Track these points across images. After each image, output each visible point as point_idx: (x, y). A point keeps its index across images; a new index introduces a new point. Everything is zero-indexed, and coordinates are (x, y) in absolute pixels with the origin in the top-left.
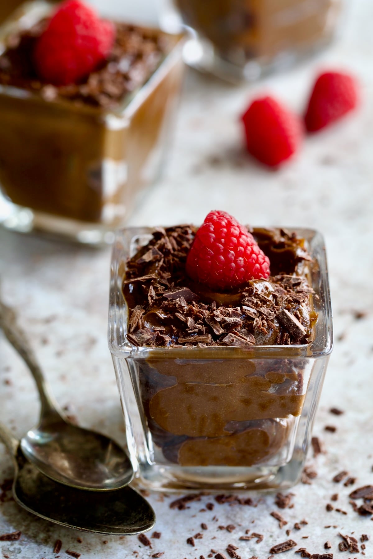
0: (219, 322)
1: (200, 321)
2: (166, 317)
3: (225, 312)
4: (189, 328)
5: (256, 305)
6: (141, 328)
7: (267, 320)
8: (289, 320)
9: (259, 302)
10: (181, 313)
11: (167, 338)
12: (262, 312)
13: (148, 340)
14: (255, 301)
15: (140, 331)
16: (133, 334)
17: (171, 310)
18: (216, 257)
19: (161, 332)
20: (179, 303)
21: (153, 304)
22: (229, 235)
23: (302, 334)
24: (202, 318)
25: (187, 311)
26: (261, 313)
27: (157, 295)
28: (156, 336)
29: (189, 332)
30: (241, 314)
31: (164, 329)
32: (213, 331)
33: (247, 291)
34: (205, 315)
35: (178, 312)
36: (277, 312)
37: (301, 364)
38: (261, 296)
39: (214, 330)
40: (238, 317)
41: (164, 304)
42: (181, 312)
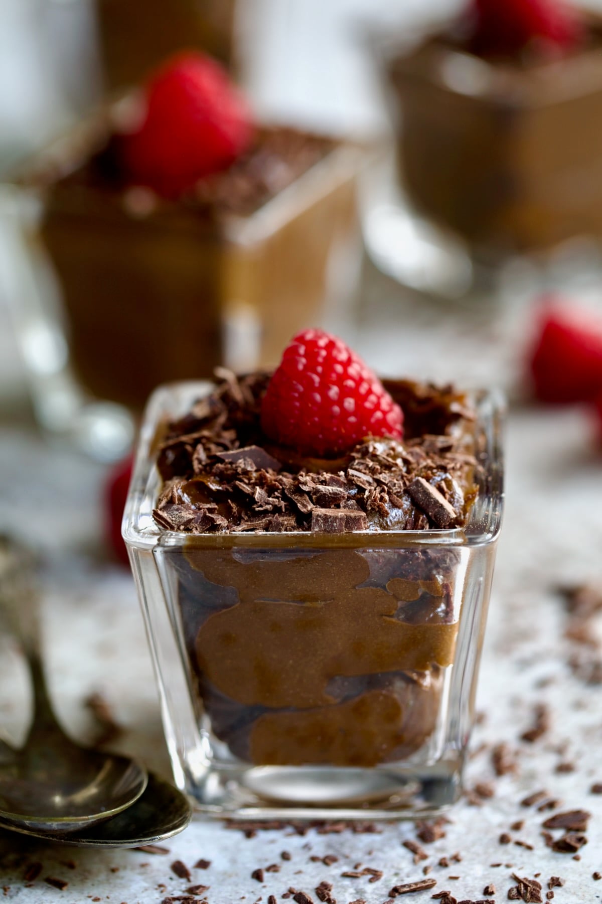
0: (308, 493)
1: (276, 493)
2: (220, 488)
3: (318, 478)
4: (257, 503)
5: (373, 471)
6: (177, 502)
7: (389, 493)
8: (427, 494)
9: (378, 467)
10: (245, 483)
11: (221, 521)
12: (382, 479)
13: (190, 521)
14: (371, 464)
15: (175, 507)
16: (163, 511)
17: (230, 477)
18: (306, 396)
19: (211, 511)
20: (242, 466)
21: (201, 470)
22: (331, 360)
23: (448, 516)
24: (279, 489)
25: (256, 479)
26: (379, 483)
27: (209, 457)
28: (202, 515)
29: (257, 509)
30: (345, 482)
31: (216, 507)
32: (297, 506)
33: (358, 451)
34: (285, 485)
35: (241, 481)
36: (407, 483)
37: (445, 562)
38: (381, 458)
39: (299, 505)
40: (340, 487)
41: (218, 468)
42: (246, 481)
